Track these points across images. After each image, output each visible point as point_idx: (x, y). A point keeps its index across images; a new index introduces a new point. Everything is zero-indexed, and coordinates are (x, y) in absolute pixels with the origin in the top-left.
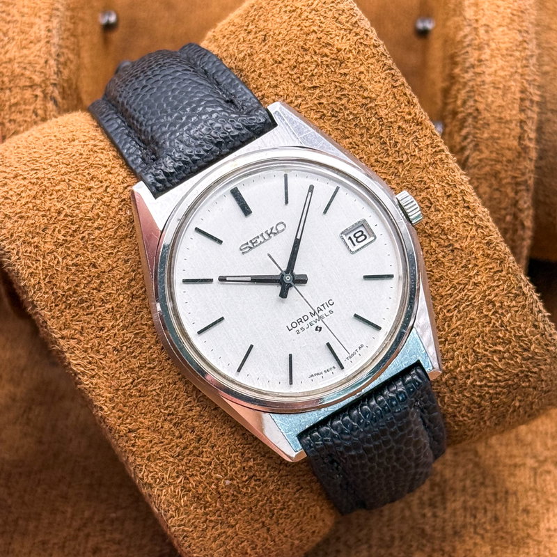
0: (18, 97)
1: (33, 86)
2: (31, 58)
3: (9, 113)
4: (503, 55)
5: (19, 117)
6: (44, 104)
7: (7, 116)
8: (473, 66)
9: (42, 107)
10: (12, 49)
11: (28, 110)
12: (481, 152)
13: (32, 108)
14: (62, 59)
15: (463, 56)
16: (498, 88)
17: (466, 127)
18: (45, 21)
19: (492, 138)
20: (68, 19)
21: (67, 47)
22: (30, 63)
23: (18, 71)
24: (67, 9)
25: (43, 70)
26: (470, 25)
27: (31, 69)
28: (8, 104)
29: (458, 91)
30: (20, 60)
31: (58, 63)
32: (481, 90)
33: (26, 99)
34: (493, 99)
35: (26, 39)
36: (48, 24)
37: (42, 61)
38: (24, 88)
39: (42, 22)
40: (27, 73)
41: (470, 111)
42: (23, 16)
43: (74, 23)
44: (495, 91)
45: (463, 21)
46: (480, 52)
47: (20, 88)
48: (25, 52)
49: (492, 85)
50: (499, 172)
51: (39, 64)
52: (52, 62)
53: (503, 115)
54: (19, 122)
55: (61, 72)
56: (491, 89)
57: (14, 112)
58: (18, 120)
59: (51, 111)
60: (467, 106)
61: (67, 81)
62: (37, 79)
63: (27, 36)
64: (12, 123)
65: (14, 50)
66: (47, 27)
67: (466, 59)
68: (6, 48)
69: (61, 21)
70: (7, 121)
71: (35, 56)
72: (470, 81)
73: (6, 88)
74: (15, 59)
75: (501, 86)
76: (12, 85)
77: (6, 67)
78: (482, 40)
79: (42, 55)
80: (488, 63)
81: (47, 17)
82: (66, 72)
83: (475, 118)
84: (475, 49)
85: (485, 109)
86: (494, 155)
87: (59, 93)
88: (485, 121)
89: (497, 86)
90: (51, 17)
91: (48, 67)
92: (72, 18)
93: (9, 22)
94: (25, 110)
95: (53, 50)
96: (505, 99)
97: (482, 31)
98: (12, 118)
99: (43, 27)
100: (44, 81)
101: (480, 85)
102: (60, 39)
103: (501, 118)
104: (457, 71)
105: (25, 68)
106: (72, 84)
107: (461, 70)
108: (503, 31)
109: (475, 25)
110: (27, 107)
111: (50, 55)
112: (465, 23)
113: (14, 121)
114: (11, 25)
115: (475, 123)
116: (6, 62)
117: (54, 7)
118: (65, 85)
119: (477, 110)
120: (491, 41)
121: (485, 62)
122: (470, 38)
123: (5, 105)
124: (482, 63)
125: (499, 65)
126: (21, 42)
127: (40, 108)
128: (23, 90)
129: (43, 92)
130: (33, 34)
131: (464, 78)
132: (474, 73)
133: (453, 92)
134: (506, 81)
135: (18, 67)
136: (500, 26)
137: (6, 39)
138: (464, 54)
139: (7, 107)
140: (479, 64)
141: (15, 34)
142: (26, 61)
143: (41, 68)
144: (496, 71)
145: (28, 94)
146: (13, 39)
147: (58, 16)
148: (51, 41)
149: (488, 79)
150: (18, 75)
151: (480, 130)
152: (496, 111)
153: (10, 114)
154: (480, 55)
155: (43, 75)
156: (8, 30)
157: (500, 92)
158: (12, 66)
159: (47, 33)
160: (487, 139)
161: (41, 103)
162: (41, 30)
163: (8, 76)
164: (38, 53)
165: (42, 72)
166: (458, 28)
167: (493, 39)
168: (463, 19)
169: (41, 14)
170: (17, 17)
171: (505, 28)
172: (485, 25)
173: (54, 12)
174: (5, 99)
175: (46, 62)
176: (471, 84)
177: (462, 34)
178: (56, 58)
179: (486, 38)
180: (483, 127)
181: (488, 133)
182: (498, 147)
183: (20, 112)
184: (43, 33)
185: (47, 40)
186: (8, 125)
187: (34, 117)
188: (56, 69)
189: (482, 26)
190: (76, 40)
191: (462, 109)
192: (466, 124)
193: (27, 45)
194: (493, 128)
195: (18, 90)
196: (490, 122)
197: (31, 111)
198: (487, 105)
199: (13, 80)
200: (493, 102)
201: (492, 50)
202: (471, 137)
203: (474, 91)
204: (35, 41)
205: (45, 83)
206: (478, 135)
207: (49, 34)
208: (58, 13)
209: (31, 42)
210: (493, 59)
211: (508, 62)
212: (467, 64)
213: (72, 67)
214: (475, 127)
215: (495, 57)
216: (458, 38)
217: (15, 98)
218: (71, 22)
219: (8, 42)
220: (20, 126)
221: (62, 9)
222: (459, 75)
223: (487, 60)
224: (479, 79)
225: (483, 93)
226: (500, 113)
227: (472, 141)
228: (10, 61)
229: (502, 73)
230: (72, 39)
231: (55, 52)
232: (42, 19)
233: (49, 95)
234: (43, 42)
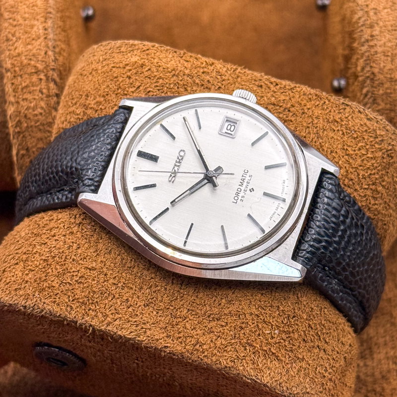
0: (28, 81)
1: (37, 72)
2: (34, 51)
3: (22, 93)
4: (389, 31)
5: (29, 97)
6: (46, 85)
7: (21, 97)
8: (367, 41)
9: (46, 87)
10: (20, 46)
11: (36, 90)
12: (379, 104)
13: (38, 88)
14: (57, 50)
15: (359, 34)
16: (388, 56)
17: (366, 87)
18: (42, 23)
19: (386, 93)
20: (59, 19)
21: (60, 40)
22: (34, 55)
23: (25, 62)
24: (58, 12)
25: (44, 60)
26: (362, 10)
27: (35, 59)
28: (20, 87)
29: (358, 59)
30: (26, 53)
31: (55, 53)
32: (375, 58)
33: (33, 82)
34: (384, 64)
35: (29, 37)
36: (44, 25)
37: (43, 53)
38: (31, 74)
39: (40, 23)
40: (33, 63)
41: (367, 75)
42: (25, 20)
43: (63, 21)
44: (386, 58)
45: (356, 6)
46: (372, 30)
47: (28, 74)
48: (30, 47)
49: (383, 54)
50: (393, 118)
51: (41, 55)
52: (50, 53)
53: (393, 76)
54: (29, 100)
55: (57, 60)
56: (383, 57)
57: (25, 93)
58: (29, 98)
59: (53, 89)
60: (365, 71)
61: (62, 66)
62: (40, 66)
63: (30, 35)
64: (25, 101)
65: (21, 46)
66: (44, 27)
67: (361, 35)
68: (15, 45)
69: (53, 21)
70: (21, 100)
71: (37, 50)
72: (365, 52)
73: (18, 76)
74: (22, 53)
75: (390, 54)
76: (22, 73)
77: (16, 60)
78: (372, 20)
79: (42, 48)
80: (379, 38)
81: (43, 19)
82: (61, 59)
83: (372, 80)
84: (368, 28)
85: (379, 73)
86: (388, 106)
87: (58, 75)
88: (380, 81)
89: (386, 54)
90: (46, 19)
91: (47, 57)
92: (61, 18)
93: (15, 26)
94: (33, 90)
95: (50, 44)
96: (393, 63)
97: (371, 13)
98: (24, 97)
99: (41, 27)
100: (45, 68)
101: (374, 55)
102: (54, 35)
103: (391, 78)
104: (355, 45)
105: (30, 59)
106: (66, 67)
107: (358, 44)
108: (387, 12)
109: (366, 10)
110: (35, 88)
111: (48, 47)
112: (358, 8)
113: (26, 99)
114: (17, 28)
115: (372, 84)
116: (16, 56)
117: (47, 11)
118: (61, 69)
119: (373, 73)
120: (379, 21)
121: (376, 37)
122: (363, 19)
123: (18, 88)
124: (374, 38)
125: (387, 38)
126: (26, 40)
127: (44, 88)
128: (31, 75)
129: (46, 75)
130: (34, 33)
131: (361, 50)
132: (369, 46)
133: (353, 60)
134: (393, 50)
135: (26, 59)
136: (385, 8)
137: (14, 39)
138: (359, 32)
139: (20, 90)
140: (371, 38)
141: (21, 34)
142: (31, 54)
143: (43, 58)
144: (385, 43)
145: (35, 78)
146: (20, 38)
147: (51, 18)
148: (48, 37)
149: (379, 49)
150: (25, 65)
151: (376, 88)
152: (387, 73)
153: (23, 95)
154: (372, 32)
155: (44, 63)
156: (15, 32)
157: (389, 59)
158: (21, 59)
159: (44, 31)
160: (383, 95)
161: (45, 84)
162: (39, 30)
163: (18, 66)
164: (39, 47)
165: (43, 61)
166: (353, 12)
167: (381, 19)
168: (356, 4)
169: (39, 17)
170: (21, 21)
171: (389, 10)
172: (374, 9)
173: (48, 15)
174: (17, 84)
175: (46, 53)
176: (367, 54)
177: (356, 17)
178: (53, 49)
179: (375, 18)
180: (379, 86)
181: (383, 90)
182: (391, 100)
183: (30, 93)
184: (41, 31)
185: (45, 36)
186: (22, 103)
187: (40, 95)
188: (53, 58)
189: (371, 9)
190: (66, 34)
191: (361, 74)
192: (365, 85)
193: (30, 41)
194: (386, 86)
195: (27, 76)
196: (384, 82)
197: (38, 91)
198: (380, 69)
199: (22, 69)
200: (384, 66)
201: (381, 27)
202: (370, 94)
203: (369, 60)
204: (36, 38)
205: (46, 69)
206: (376, 92)
207: (46, 32)
208: (51, 16)
209: (33, 39)
210: (382, 34)
211: (393, 35)
212: (363, 40)
213: (65, 54)
214: (372, 87)
215: (383, 32)
216: (354, 20)
217: (25, 82)
218: (60, 21)
219: (16, 41)
220: (31, 103)
221: (54, 12)
222: (357, 48)
223: (377, 35)
224: (372, 50)
225: (376, 60)
226: (390, 74)
227: (371, 97)
228: (19, 55)
229: (390, 44)
230: (63, 33)
231: (51, 46)
232: (40, 21)
233: (50, 77)
234: (42, 39)
